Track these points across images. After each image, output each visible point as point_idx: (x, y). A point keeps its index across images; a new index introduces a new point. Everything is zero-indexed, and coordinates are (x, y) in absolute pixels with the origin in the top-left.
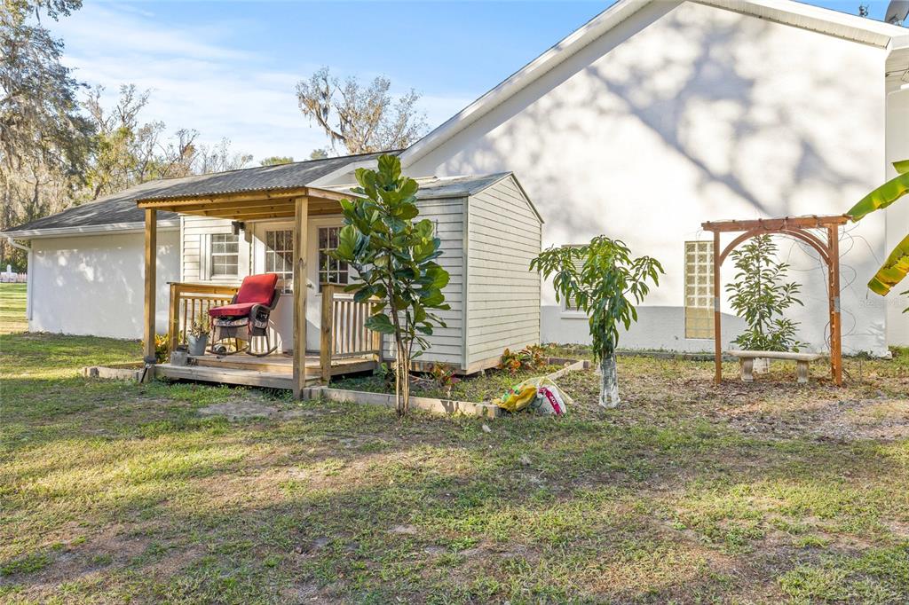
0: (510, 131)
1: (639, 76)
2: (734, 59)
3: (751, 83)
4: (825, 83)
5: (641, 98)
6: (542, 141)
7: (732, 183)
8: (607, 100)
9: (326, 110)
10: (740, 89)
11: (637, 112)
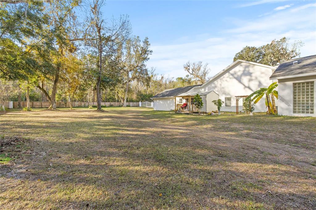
0: (217, 81)
1: (235, 73)
2: (249, 70)
3: (251, 73)
4: (262, 73)
5: (236, 76)
6: (222, 82)
7: (249, 88)
8: (231, 76)
9: (189, 69)
10: (250, 74)
11: (235, 78)
